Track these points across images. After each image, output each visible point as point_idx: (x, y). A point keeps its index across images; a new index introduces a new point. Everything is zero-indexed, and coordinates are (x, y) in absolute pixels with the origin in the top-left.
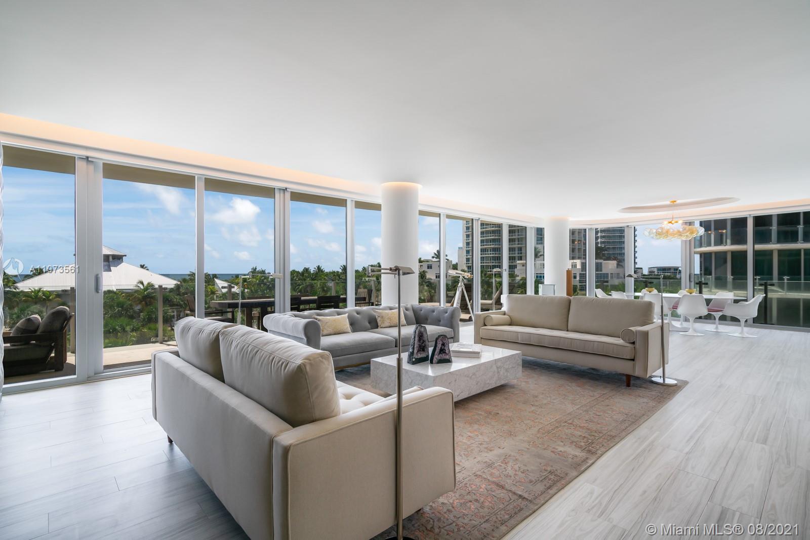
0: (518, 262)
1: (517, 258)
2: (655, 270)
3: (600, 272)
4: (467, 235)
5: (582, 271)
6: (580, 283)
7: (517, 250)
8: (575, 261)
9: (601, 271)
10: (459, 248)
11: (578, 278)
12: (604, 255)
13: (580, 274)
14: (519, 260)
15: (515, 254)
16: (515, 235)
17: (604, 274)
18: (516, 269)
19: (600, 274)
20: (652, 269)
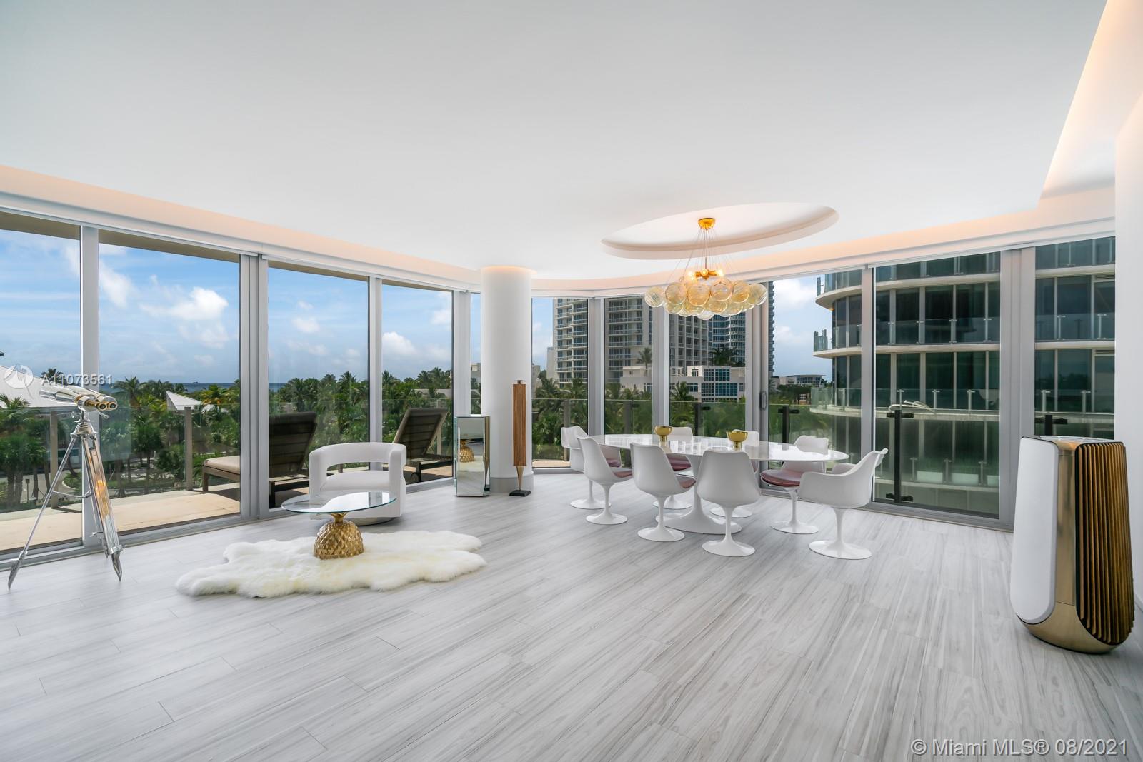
0: (624, 368)
1: (624, 363)
2: (795, 379)
3: (728, 382)
4: (559, 331)
5: (705, 380)
6: (702, 395)
7: (624, 351)
8: (696, 367)
9: (728, 380)
10: (549, 348)
11: (700, 391)
12: (733, 359)
13: (702, 384)
14: (626, 365)
15: (621, 357)
16: (622, 332)
17: (732, 384)
18: (621, 378)
19: (728, 384)
20: (791, 378)
